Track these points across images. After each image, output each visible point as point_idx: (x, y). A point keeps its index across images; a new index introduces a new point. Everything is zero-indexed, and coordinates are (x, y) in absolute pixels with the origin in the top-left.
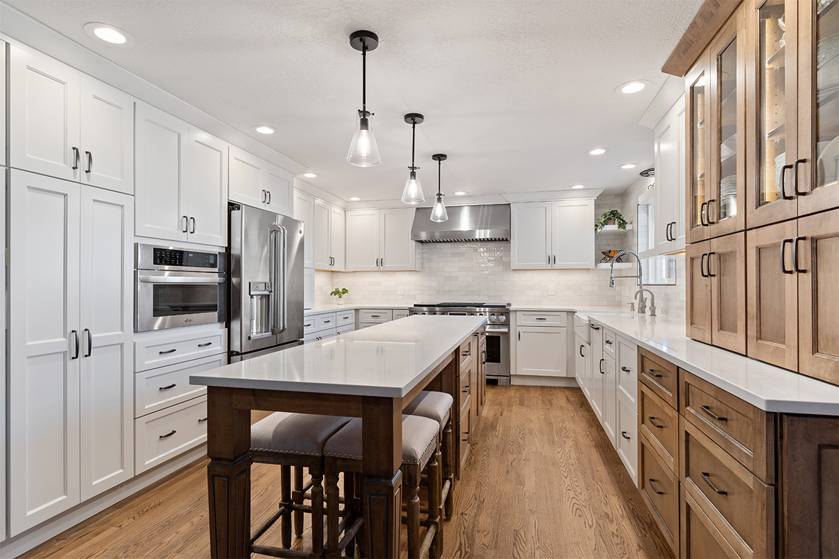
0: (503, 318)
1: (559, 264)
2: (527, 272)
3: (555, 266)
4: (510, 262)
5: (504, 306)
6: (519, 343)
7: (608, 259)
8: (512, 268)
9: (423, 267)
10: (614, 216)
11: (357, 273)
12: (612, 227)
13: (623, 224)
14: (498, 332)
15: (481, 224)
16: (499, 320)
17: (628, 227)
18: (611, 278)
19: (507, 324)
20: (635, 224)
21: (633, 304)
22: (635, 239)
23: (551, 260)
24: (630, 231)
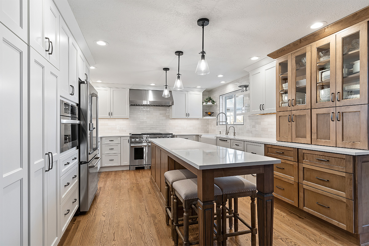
1: (190, 116)
2: (176, 120)
3: (189, 118)
7: (207, 115)
10: (210, 99)
12: (210, 103)
13: (213, 102)
17: (215, 103)
18: (217, 122)
20: (218, 103)
21: (220, 132)
22: (218, 108)
23: (187, 115)
24: (216, 105)
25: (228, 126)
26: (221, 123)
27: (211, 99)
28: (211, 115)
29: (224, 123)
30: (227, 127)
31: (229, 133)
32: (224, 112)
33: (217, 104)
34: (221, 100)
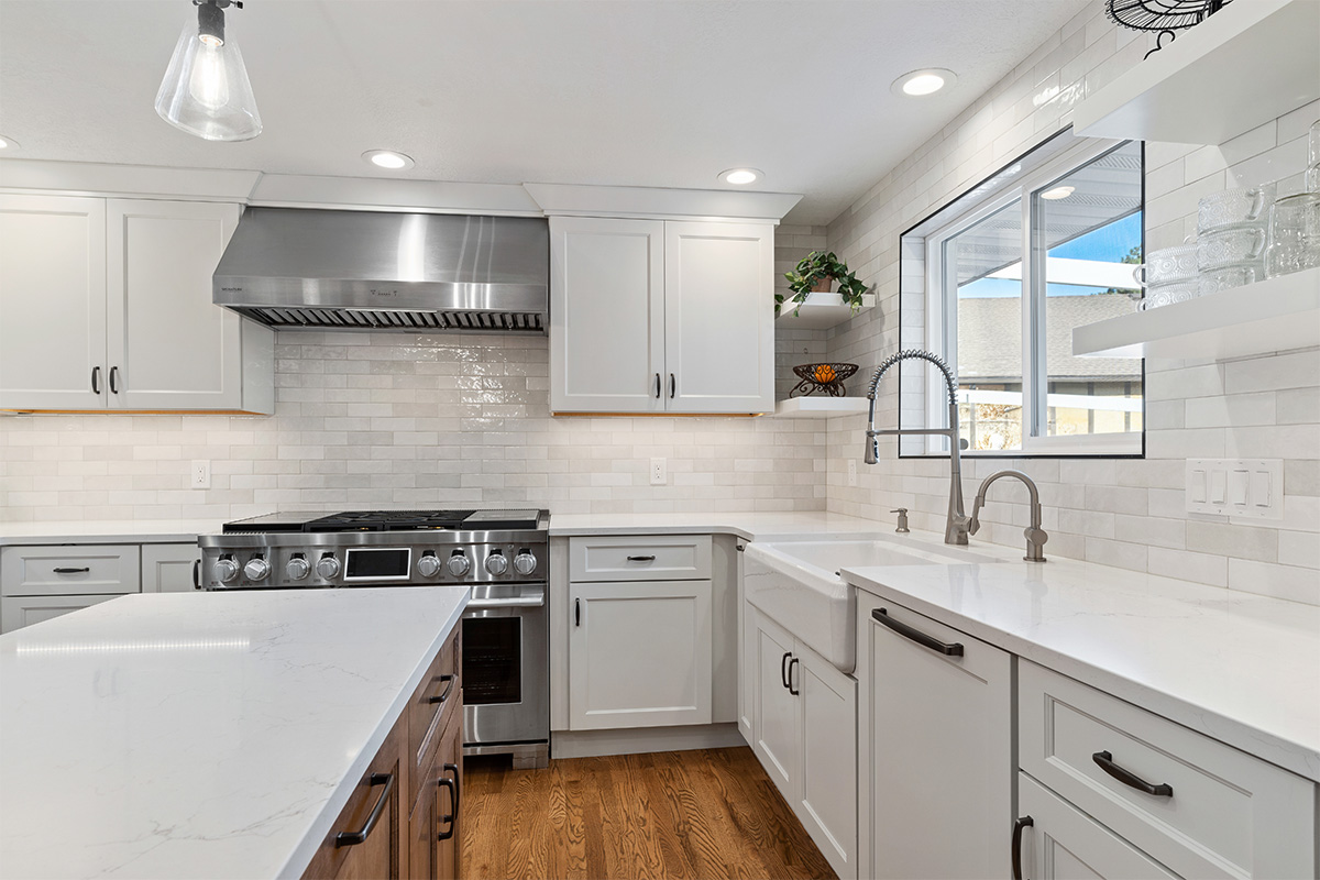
0: (529, 561)
1: (685, 399)
2: (595, 421)
3: (674, 406)
4: (546, 392)
5: (533, 524)
6: (576, 633)
7: (810, 386)
8: (556, 406)
9: (276, 401)
10: (829, 271)
11: (37, 418)
12: (825, 300)
13: (853, 289)
14: (512, 608)
15: (468, 264)
16: (515, 567)
17: (868, 300)
18: (870, 434)
19: (540, 579)
20: (886, 292)
21: (903, 512)
22: (889, 334)
23: (664, 386)
24: (876, 312)
25: (973, 474)
26: (911, 445)
27: (831, 266)
28: (835, 383)
29: (937, 445)
30: (956, 473)
31: (974, 525)
32: (934, 349)
33: (878, 302)
34: (911, 265)
